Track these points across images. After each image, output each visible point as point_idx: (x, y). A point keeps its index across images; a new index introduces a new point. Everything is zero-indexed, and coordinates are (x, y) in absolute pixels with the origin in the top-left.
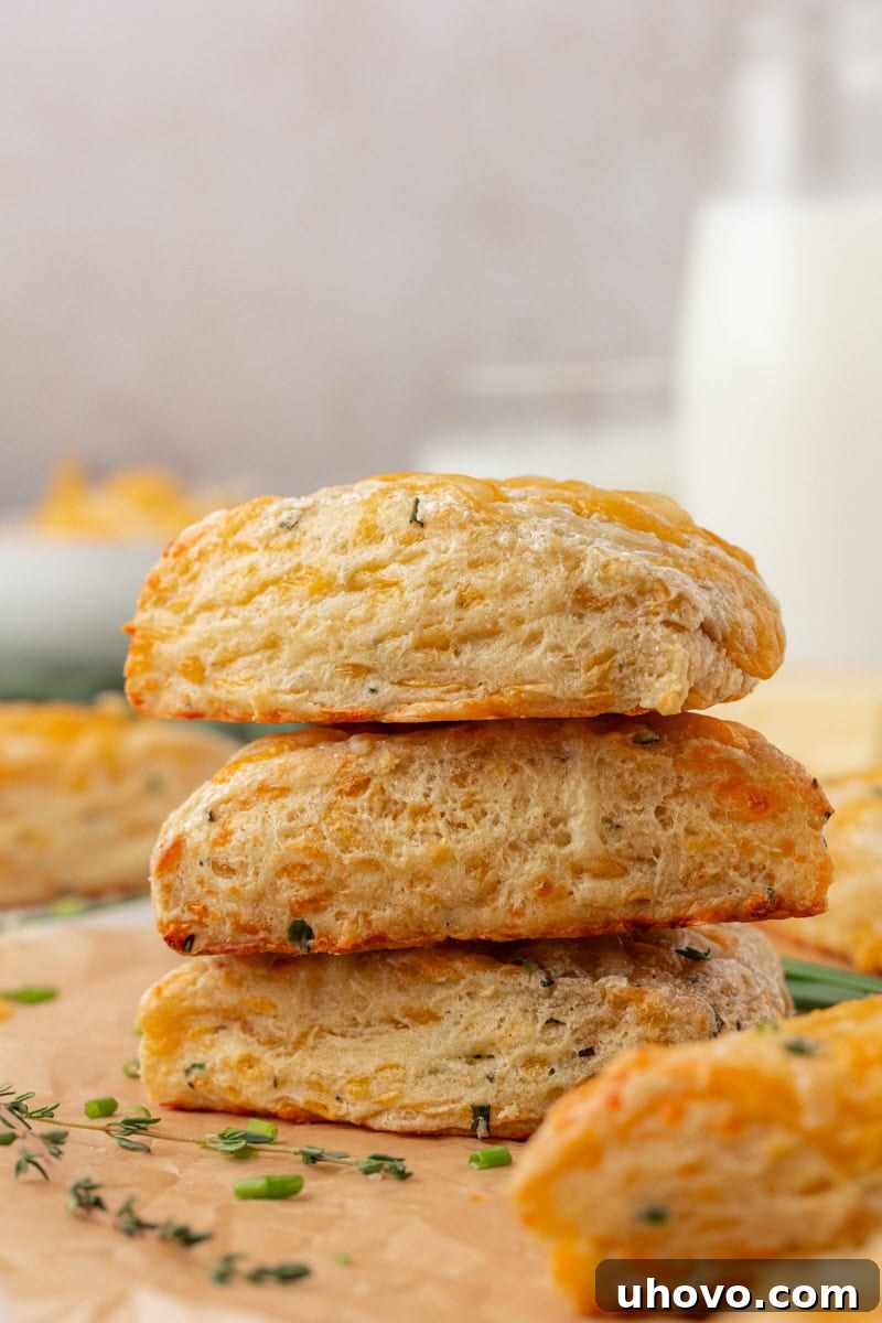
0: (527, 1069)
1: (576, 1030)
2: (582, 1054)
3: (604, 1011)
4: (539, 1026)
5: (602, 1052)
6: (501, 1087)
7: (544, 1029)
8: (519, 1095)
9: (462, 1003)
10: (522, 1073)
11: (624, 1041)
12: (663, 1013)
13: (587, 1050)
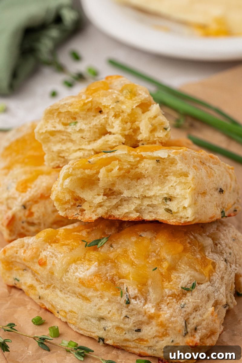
0: (117, 330)
1: (134, 323)
2: (136, 331)
3: (145, 319)
4: (122, 317)
5: (143, 332)
6: (108, 333)
7: (124, 318)
8: (114, 338)
9: (98, 299)
10: (115, 331)
11: (151, 330)
12: (166, 324)
13: (138, 330)
